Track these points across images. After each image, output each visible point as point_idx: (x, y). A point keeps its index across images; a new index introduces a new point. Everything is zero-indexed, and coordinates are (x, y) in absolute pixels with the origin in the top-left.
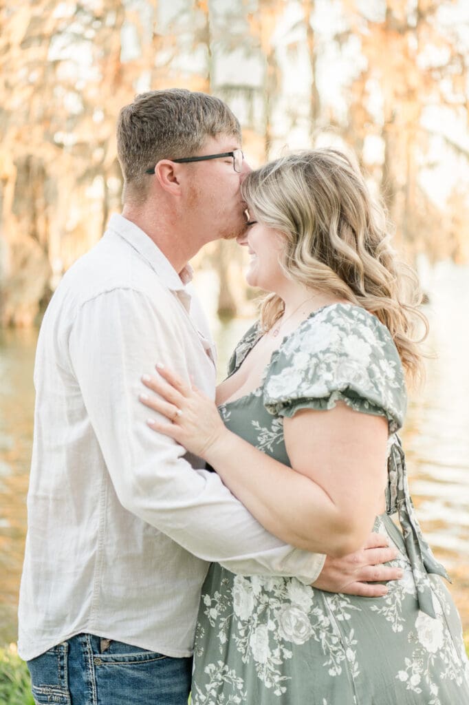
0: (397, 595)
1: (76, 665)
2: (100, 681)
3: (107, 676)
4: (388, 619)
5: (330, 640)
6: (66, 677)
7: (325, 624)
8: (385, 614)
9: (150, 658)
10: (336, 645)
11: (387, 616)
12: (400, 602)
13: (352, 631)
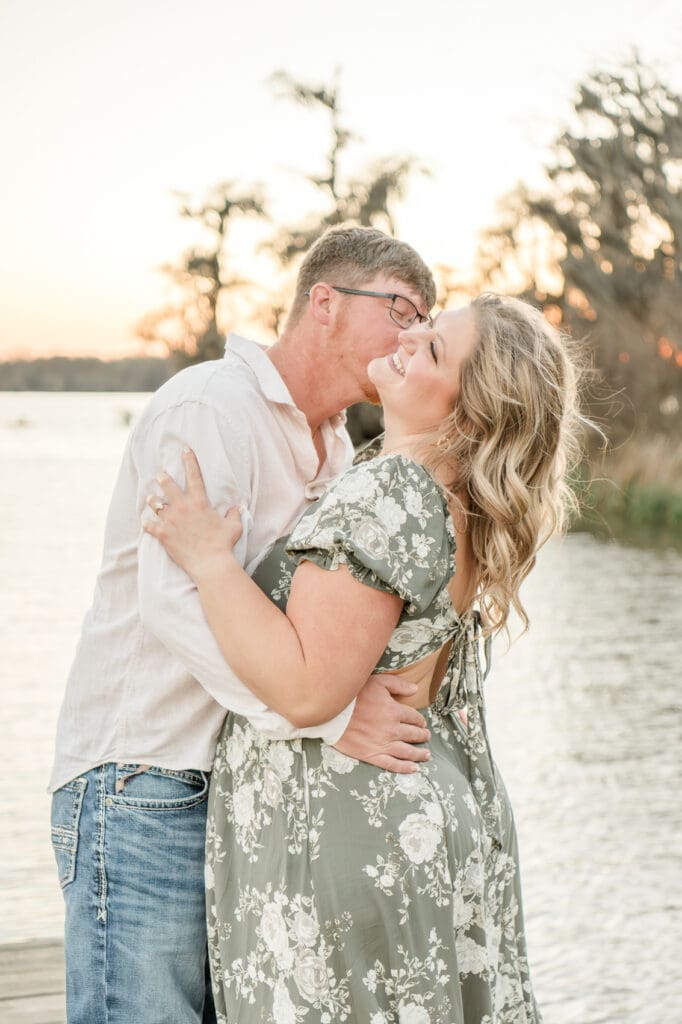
0: (386, 790)
1: (90, 805)
2: (109, 823)
3: (117, 819)
4: (366, 809)
5: (296, 814)
6: (78, 817)
7: (299, 797)
8: (364, 804)
9: (166, 807)
10: (301, 822)
11: (366, 806)
12: (386, 797)
13: (322, 811)
